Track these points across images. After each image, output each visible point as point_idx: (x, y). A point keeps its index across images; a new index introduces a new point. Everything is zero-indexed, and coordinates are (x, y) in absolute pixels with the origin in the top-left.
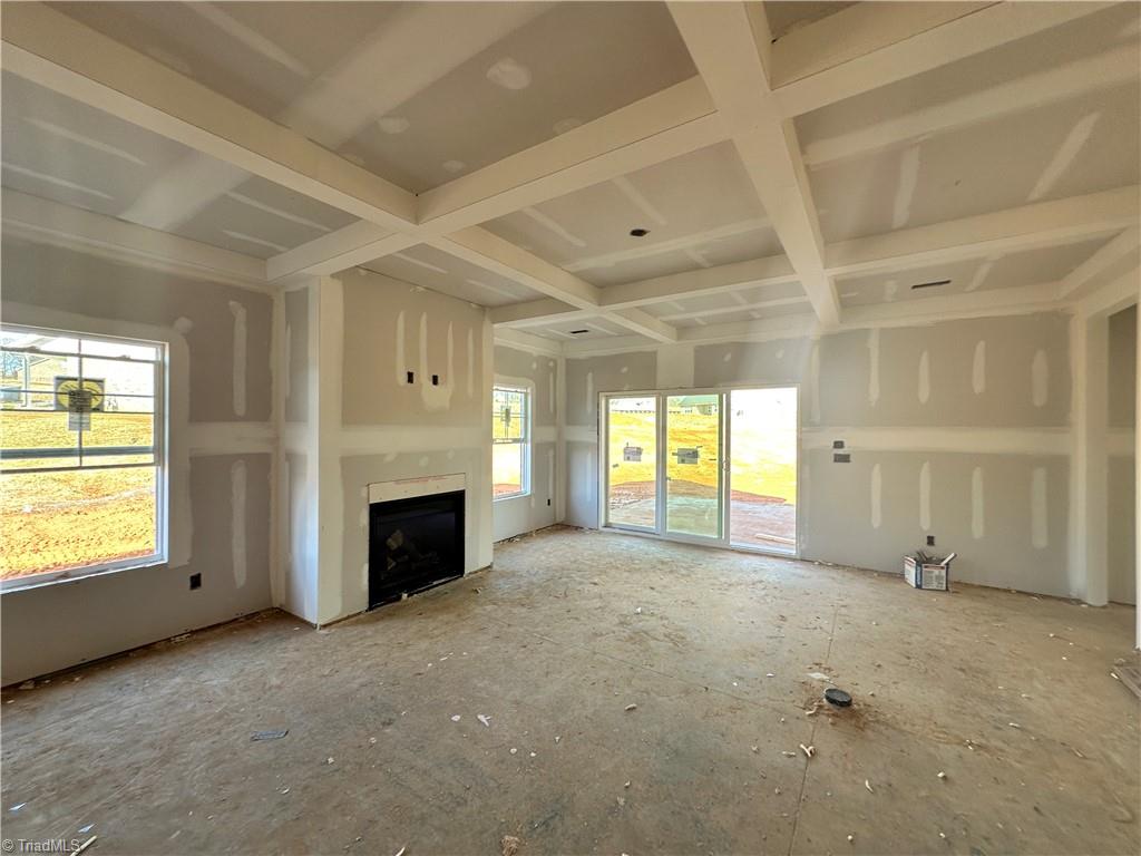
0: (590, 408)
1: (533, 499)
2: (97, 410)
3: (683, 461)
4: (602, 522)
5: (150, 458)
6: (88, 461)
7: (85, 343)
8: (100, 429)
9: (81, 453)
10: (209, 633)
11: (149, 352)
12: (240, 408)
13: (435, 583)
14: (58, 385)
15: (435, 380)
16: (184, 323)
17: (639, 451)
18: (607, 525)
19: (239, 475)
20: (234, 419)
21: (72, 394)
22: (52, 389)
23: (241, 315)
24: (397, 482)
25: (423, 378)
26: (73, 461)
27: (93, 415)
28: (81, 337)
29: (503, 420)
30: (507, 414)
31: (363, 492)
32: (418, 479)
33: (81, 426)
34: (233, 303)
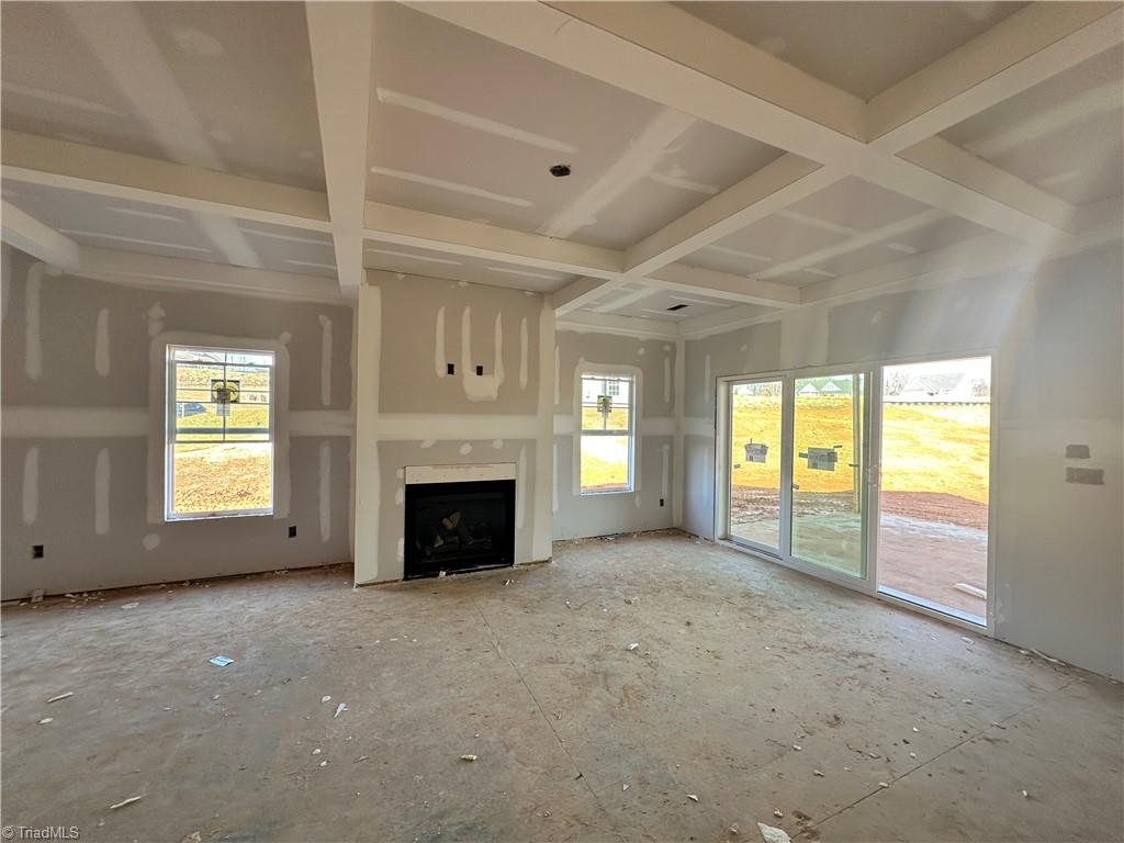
0: (707, 397)
1: (638, 498)
2: (235, 402)
3: (815, 466)
4: (720, 532)
5: (266, 437)
6: (228, 437)
7: (229, 355)
8: (237, 415)
9: (224, 431)
10: (299, 573)
11: (268, 359)
12: (326, 400)
13: (480, 567)
14: (213, 385)
15: (480, 371)
16: (286, 336)
17: (763, 450)
18: (727, 538)
19: (325, 452)
20: (324, 408)
21: (219, 391)
22: (210, 388)
23: (327, 325)
24: (435, 466)
25: (466, 369)
26: (219, 437)
27: (232, 405)
28: (226, 351)
29: (599, 411)
30: (605, 404)
31: (400, 473)
32: (459, 465)
33: (224, 413)
34: (321, 317)
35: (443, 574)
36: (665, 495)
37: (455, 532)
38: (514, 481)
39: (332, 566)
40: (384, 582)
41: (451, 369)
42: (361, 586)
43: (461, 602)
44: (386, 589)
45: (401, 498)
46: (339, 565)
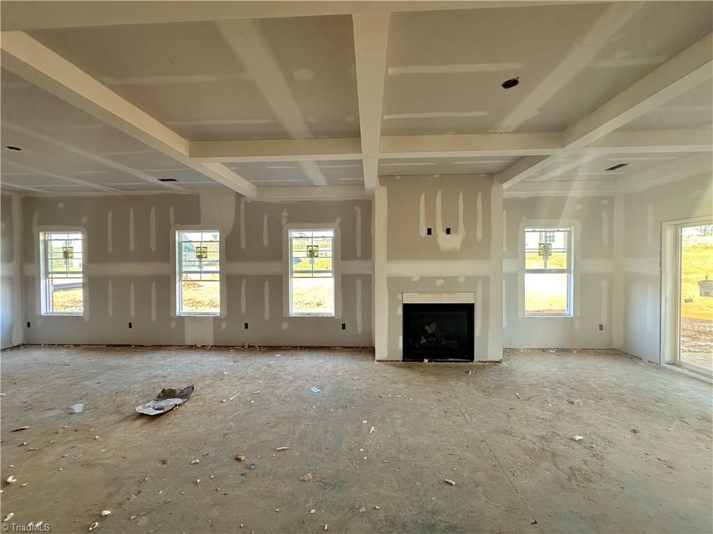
0: (650, 240)
1: (577, 322)
2: (317, 256)
4: (667, 358)
6: (315, 275)
7: (314, 233)
8: (318, 263)
9: (312, 272)
11: (331, 233)
12: (359, 254)
13: (450, 360)
14: (307, 248)
15: (448, 231)
16: (339, 220)
19: (359, 283)
20: (358, 259)
21: (310, 251)
22: (306, 250)
23: (358, 210)
24: (421, 293)
25: (439, 231)
26: (310, 275)
27: (315, 258)
28: (313, 230)
29: (540, 255)
30: (545, 250)
31: (400, 296)
32: (435, 293)
33: (312, 262)
34: (356, 208)
35: (426, 361)
36: (604, 321)
37: (433, 335)
38: (473, 304)
39: (363, 348)
40: (391, 361)
41: (429, 232)
42: (379, 361)
43: (439, 381)
44: (393, 365)
45: (400, 311)
46: (367, 347)
